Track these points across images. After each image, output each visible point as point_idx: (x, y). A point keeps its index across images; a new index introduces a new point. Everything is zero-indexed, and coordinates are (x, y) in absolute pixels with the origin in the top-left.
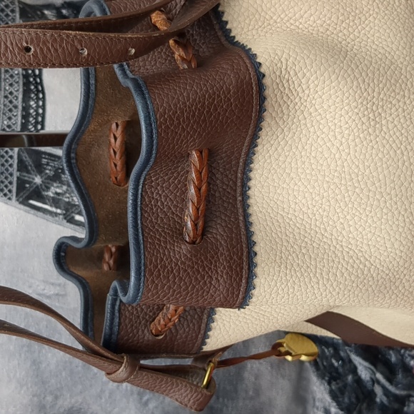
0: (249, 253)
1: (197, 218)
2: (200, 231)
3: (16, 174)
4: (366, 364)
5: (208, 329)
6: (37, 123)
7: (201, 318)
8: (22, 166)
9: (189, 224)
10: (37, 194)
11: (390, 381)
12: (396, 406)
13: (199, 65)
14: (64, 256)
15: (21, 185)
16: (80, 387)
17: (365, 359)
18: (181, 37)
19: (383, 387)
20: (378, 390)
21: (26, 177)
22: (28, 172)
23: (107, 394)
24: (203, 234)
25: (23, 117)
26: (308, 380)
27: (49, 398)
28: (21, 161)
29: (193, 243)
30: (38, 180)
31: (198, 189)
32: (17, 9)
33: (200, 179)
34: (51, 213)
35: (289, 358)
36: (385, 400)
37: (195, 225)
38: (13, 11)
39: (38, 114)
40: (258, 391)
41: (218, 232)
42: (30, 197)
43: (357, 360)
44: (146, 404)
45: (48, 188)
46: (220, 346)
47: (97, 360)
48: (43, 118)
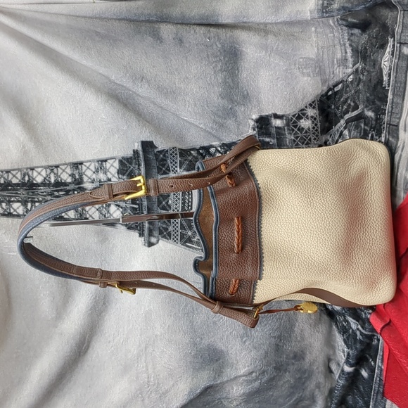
0: (260, 257)
1: (239, 243)
2: (240, 249)
3: (180, 231)
4: (355, 321)
5: (254, 292)
6: (189, 206)
7: (251, 288)
8: (182, 227)
9: (236, 246)
10: (190, 240)
11: (362, 327)
12: (368, 341)
13: (236, 185)
14: (197, 266)
15: (182, 236)
16: (212, 334)
17: (354, 319)
18: (230, 175)
19: (360, 331)
20: (358, 333)
21: (184, 232)
22: (185, 230)
23: (225, 337)
24: (242, 250)
25: (182, 203)
26: (335, 336)
27: (198, 339)
28: (182, 225)
29: (238, 253)
30: (190, 233)
31: (238, 232)
32: (178, 153)
33: (238, 228)
34: (196, 249)
35: (302, 311)
36: (361, 337)
37: (238, 246)
38: (176, 154)
39: (189, 202)
40: (303, 338)
41: (248, 249)
42: (186, 242)
43: (350, 319)
44: (245, 342)
45: (194, 237)
46: (262, 302)
47: (206, 303)
48: (192, 203)
